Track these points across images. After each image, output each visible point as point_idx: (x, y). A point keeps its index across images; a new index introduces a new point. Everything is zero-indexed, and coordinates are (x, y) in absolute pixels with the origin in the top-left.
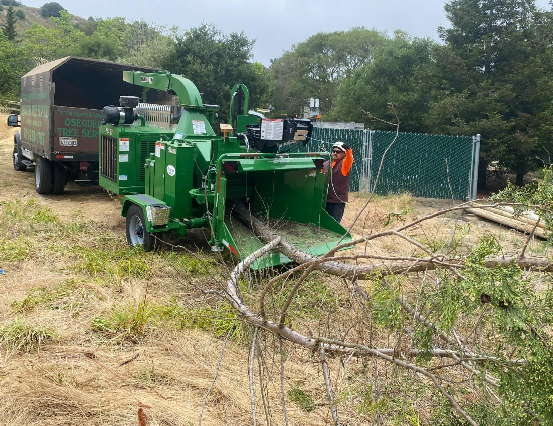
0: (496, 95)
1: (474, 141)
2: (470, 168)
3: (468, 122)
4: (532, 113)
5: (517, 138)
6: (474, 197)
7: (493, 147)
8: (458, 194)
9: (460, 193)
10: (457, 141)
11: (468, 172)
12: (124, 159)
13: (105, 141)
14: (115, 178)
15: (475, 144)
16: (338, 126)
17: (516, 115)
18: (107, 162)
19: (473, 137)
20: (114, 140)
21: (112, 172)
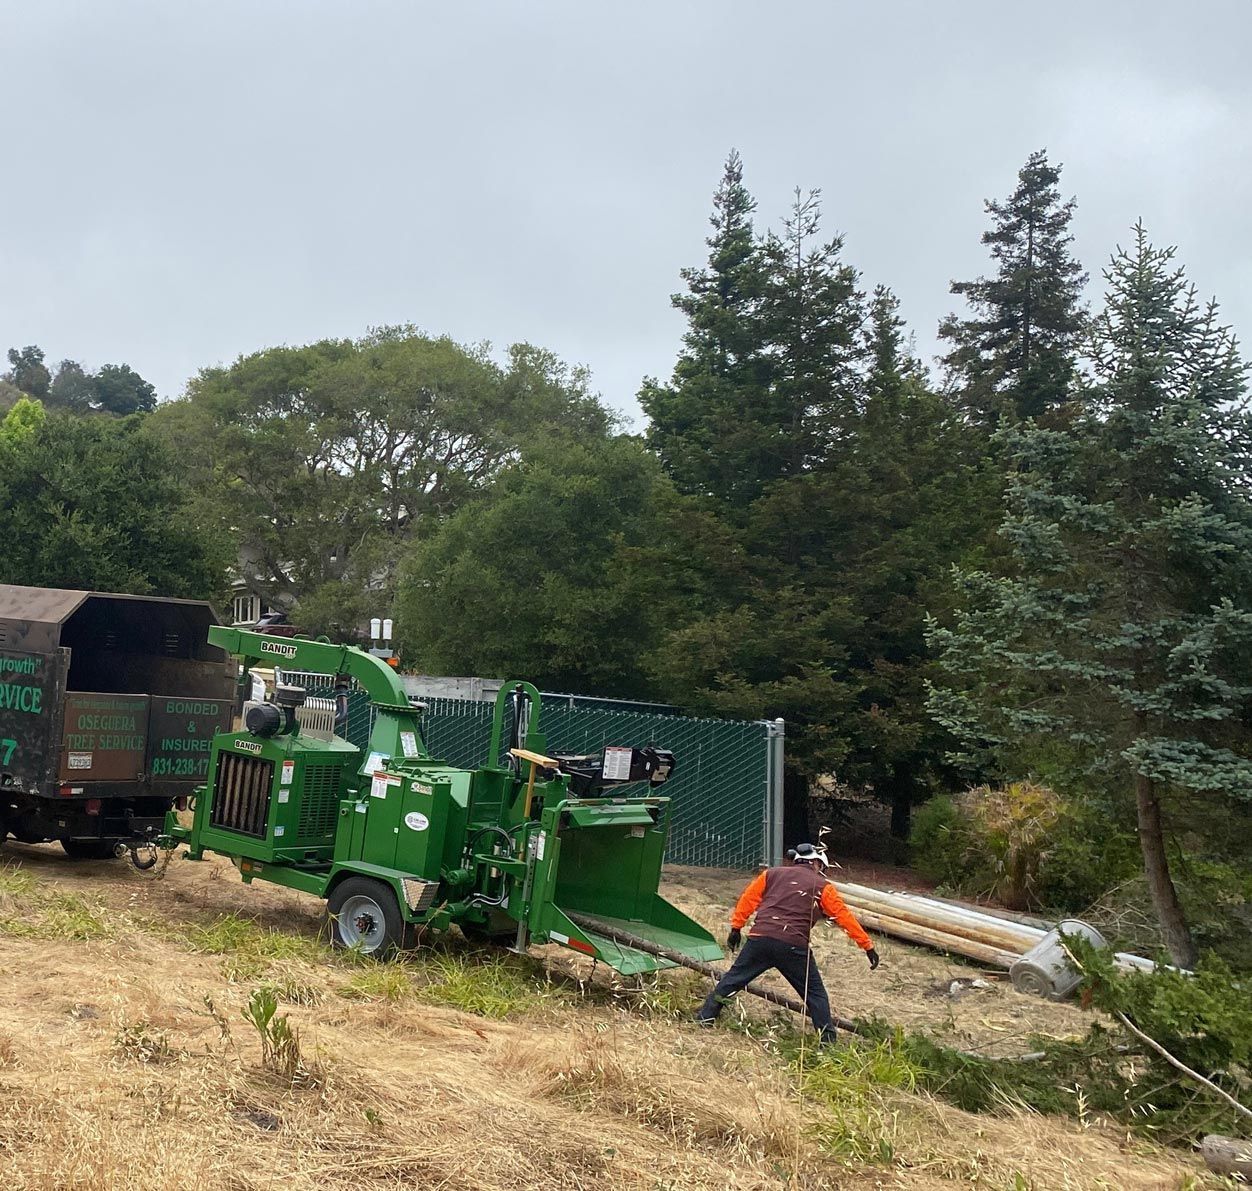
0: (817, 622)
1: (770, 733)
2: (763, 795)
3: (754, 680)
4: (907, 663)
5: (872, 723)
6: (776, 862)
7: (817, 742)
8: (739, 857)
9: (745, 854)
10: (730, 733)
11: (761, 804)
12: (284, 797)
13: (232, 762)
14: (260, 832)
15: (773, 739)
16: (442, 686)
17: (868, 667)
18: (236, 802)
19: (768, 724)
20: (264, 764)
21: (251, 820)
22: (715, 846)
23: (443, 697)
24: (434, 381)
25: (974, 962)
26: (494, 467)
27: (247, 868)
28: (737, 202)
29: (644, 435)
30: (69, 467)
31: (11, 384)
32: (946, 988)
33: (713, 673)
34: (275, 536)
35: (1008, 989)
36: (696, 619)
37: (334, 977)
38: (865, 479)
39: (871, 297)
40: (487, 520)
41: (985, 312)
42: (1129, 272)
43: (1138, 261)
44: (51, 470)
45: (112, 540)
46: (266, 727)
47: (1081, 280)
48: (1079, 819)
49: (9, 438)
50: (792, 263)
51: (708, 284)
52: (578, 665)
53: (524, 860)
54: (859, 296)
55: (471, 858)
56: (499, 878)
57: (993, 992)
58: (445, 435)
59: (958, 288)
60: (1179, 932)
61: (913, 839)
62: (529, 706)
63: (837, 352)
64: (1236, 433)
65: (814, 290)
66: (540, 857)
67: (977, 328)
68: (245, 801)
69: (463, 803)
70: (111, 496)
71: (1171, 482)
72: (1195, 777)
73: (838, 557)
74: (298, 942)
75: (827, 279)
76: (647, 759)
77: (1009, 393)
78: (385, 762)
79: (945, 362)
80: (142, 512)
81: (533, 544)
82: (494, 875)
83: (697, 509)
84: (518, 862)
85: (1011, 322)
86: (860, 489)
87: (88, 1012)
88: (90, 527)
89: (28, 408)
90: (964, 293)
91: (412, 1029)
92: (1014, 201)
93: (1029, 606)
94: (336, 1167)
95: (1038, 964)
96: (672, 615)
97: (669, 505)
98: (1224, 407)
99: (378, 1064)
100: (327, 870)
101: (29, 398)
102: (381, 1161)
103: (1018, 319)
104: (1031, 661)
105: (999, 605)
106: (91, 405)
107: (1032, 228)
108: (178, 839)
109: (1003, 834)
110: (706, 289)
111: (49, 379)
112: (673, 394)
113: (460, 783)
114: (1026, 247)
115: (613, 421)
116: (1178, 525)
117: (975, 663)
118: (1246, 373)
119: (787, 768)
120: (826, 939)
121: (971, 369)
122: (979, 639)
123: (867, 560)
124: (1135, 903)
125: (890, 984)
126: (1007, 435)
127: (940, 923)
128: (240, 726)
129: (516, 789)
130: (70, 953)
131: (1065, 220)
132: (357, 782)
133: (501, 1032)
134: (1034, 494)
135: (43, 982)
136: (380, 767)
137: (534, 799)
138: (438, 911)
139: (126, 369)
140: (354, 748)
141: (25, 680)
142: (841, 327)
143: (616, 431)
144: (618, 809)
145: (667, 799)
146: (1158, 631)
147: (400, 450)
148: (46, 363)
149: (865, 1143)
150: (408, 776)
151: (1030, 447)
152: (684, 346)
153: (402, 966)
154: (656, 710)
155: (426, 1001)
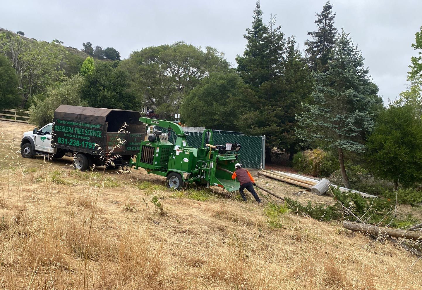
0: (273, 114)
1: (262, 139)
2: (261, 152)
3: (259, 127)
5: (285, 136)
6: (263, 167)
7: (273, 140)
8: (255, 166)
9: (257, 165)
10: (254, 139)
11: (260, 154)
12: (157, 155)
13: (145, 148)
14: (151, 163)
15: (263, 140)
16: (191, 129)
17: (284, 124)
18: (146, 156)
19: (262, 137)
20: (152, 148)
21: (150, 160)
22: (250, 164)
23: (191, 131)
24: (189, 55)
25: (304, 188)
26: (202, 76)
27: (149, 171)
28: (259, 13)
29: (237, 68)
30: (104, 78)
31: (84, 51)
32: (297, 194)
33: (250, 125)
34: (152, 92)
35: (310, 194)
36: (247, 113)
37: (169, 194)
38: (285, 81)
39: (287, 40)
40: (201, 90)
41: (315, 39)
42: (340, 38)
43: (342, 35)
44: (100, 78)
45: (115, 95)
46: (152, 140)
47: (337, 32)
48: (329, 157)
49: (85, 67)
50: (270, 31)
51: (252, 32)
52: (221, 123)
53: (209, 168)
54: (284, 40)
55: (197, 168)
56: (203, 172)
57: (307, 194)
58: (191, 68)
59: (309, 33)
60: (346, 181)
61: (293, 161)
62: (210, 134)
63: (279, 52)
64: (361, 74)
65: (274, 38)
66: (212, 167)
67: (313, 43)
68: (148, 156)
69: (196, 156)
70: (114, 85)
71: (347, 84)
72: (349, 148)
73: (278, 99)
74: (160, 187)
75: (277, 35)
76: (235, 146)
77: (320, 58)
78: (179, 147)
79: (306, 51)
80: (121, 88)
81: (211, 96)
82: (202, 171)
83: (248, 88)
84: (208, 168)
85: (321, 42)
86: (283, 84)
87: (116, 202)
88: (109, 92)
89: (90, 59)
90: (310, 35)
91: (185, 204)
92: (322, 13)
93: (317, 112)
94: (171, 231)
95: (316, 188)
96: (242, 112)
97: (241, 87)
98: (359, 68)
99: (179, 211)
100: (166, 171)
101: (90, 57)
102: (180, 229)
103: (322, 41)
104: (317, 124)
105: (311, 111)
106: (104, 57)
107: (326, 19)
108: (133, 165)
109: (312, 160)
110: (251, 34)
111: (93, 51)
112: (243, 59)
113: (195, 151)
114: (325, 24)
115: (230, 65)
116: (348, 94)
117: (306, 124)
118: (363, 61)
119: (266, 146)
120: (273, 183)
121: (311, 53)
122: (306, 119)
123: (285, 100)
124: (339, 175)
125: (286, 193)
126: (314, 74)
127: (298, 180)
128: (146, 139)
129: (207, 152)
130: (111, 190)
131: (333, 18)
132: (173, 151)
133: (204, 204)
134: (319, 87)
135: (106, 196)
136: (178, 149)
137: (211, 155)
138: (191, 179)
139: (113, 48)
140: (172, 144)
141: (97, 130)
142: (280, 46)
143: (230, 67)
144: (229, 157)
145: (239, 154)
146: (343, 117)
147: (180, 72)
148: (92, 46)
149: (277, 224)
150: (184, 150)
151: (318, 77)
152: (246, 47)
153: (183, 191)
154: (238, 134)
155: (188, 198)
